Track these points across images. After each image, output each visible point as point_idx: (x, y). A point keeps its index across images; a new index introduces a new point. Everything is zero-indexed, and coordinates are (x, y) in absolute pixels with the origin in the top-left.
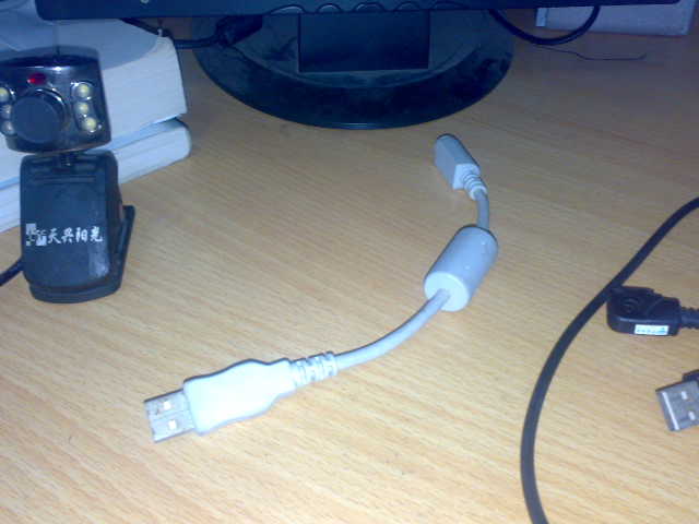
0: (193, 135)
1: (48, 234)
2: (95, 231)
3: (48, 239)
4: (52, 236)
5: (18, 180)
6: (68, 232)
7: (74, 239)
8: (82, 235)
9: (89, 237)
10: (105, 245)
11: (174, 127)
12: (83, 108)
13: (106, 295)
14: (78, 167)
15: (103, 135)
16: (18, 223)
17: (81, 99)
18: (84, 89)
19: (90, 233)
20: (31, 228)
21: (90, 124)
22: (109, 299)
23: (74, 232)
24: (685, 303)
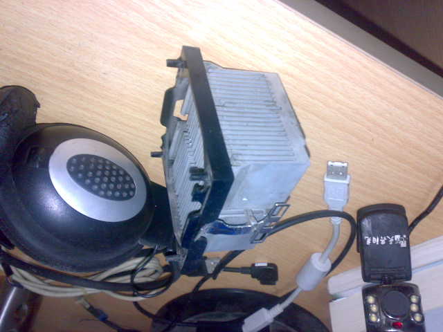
0: (326, 290)
1: (394, 241)
2: (368, 242)
3: (394, 239)
4: (392, 240)
5: (413, 272)
6: (383, 242)
7: (380, 239)
8: (376, 240)
9: (372, 239)
10: (363, 235)
11: (335, 295)
12: (374, 308)
13: (365, 208)
14: (380, 277)
15: (366, 292)
16: (412, 248)
17: (376, 314)
18: (373, 318)
19: (371, 241)
20: (403, 244)
21: (371, 300)
22: (363, 205)
23: (380, 242)
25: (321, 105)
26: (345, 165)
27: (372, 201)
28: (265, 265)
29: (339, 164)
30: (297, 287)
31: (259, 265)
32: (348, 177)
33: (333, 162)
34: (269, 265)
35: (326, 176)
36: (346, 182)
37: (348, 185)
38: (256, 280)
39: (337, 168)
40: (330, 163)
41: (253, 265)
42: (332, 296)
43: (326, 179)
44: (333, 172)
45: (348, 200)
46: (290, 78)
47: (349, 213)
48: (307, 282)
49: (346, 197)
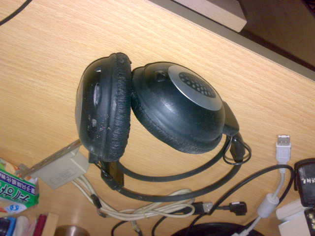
2: (304, 182)
6: (313, 181)
7: (311, 179)
8: (309, 181)
10: (301, 178)
15: (306, 213)
19: (306, 181)
21: (311, 216)
22: (298, 160)
23: (311, 181)
24: (229, 211)
25: (275, 104)
26: (288, 137)
27: (303, 158)
28: (239, 203)
29: (285, 136)
30: (258, 216)
31: (235, 203)
32: (290, 144)
33: (281, 135)
34: (241, 203)
35: (277, 143)
36: (289, 146)
37: (291, 148)
38: (233, 213)
39: (284, 138)
40: (279, 136)
41: (231, 204)
42: (280, 221)
43: (277, 146)
44: (281, 141)
45: (290, 157)
46: (257, 90)
47: (291, 165)
48: (264, 212)
49: (289, 156)
